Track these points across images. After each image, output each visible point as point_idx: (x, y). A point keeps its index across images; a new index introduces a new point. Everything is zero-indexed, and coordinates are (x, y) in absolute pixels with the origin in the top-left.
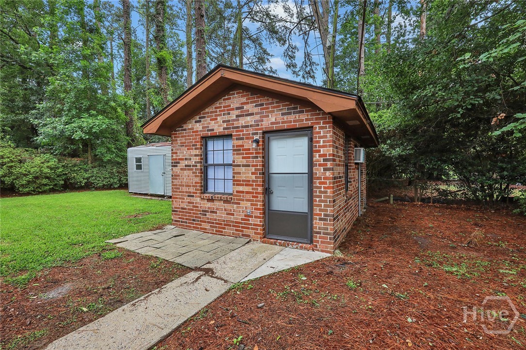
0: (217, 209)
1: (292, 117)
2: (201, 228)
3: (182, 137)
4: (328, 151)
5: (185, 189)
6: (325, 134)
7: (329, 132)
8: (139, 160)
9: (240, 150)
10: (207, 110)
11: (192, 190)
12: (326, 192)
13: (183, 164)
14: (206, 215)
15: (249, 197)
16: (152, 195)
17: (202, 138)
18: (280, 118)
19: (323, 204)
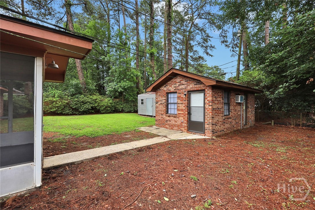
0: (171, 120)
1: (198, 86)
2: (166, 127)
3: (159, 92)
4: (210, 99)
5: (160, 112)
6: (209, 92)
7: (210, 92)
8: (142, 100)
9: (179, 98)
10: (168, 83)
11: (163, 112)
12: (209, 114)
13: (160, 102)
14: (167, 122)
15: (182, 115)
16: (147, 116)
17: (166, 93)
18: (194, 86)
19: (208, 119)
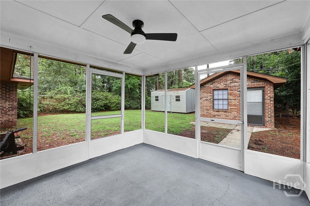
0: (221, 115)
1: (256, 83)
3: (203, 89)
5: (205, 108)
6: (270, 89)
9: (232, 94)
10: (216, 80)
11: (208, 108)
13: (204, 99)
14: (215, 117)
15: (235, 110)
17: (213, 90)
18: (250, 84)
